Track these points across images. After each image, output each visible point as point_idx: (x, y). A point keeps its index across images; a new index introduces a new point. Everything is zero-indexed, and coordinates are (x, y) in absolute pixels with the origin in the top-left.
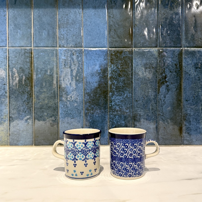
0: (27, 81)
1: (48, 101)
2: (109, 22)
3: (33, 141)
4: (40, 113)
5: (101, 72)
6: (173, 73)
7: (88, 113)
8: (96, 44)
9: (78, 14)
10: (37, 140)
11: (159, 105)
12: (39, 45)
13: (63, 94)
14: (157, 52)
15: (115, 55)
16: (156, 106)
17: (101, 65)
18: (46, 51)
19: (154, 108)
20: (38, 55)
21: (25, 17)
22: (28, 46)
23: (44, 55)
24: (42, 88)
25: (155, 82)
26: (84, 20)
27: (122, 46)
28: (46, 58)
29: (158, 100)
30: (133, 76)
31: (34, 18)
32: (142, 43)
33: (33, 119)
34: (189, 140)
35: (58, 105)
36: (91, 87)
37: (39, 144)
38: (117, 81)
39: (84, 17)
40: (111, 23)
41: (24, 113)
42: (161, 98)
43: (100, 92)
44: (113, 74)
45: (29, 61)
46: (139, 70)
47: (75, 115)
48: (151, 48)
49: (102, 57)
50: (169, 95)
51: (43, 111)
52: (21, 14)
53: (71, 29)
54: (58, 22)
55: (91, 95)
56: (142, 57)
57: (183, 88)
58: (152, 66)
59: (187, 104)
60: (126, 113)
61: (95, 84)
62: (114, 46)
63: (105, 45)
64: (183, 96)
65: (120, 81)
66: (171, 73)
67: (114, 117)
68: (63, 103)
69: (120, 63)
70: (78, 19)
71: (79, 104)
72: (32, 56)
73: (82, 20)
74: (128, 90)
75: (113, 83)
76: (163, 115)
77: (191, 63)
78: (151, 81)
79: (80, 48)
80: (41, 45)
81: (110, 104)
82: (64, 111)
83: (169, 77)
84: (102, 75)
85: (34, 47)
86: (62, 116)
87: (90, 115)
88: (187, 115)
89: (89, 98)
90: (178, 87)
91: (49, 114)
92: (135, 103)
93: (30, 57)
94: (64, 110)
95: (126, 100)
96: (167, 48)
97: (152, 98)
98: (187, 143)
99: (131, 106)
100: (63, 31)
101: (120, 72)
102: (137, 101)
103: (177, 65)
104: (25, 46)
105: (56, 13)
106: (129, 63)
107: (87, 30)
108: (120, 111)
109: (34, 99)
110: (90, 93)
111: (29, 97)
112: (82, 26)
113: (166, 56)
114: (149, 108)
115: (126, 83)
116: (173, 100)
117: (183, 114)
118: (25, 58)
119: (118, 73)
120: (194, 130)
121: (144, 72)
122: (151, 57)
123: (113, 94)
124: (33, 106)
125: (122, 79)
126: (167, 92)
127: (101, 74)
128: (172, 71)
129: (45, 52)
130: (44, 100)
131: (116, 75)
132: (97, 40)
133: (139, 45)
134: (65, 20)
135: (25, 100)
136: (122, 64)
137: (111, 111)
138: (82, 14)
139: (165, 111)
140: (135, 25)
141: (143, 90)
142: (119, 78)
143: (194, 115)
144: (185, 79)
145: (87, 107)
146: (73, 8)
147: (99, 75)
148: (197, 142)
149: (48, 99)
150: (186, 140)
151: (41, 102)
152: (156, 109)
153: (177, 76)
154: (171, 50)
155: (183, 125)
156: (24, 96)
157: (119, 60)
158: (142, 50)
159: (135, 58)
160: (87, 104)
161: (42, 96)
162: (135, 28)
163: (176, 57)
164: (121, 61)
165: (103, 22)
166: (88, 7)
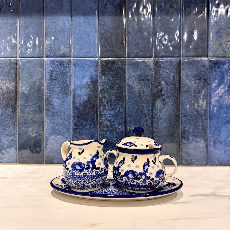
0: (12, 93)
1: (34, 116)
2: (100, 29)
3: (17, 158)
4: (24, 128)
5: (91, 84)
6: (170, 85)
7: (76, 129)
8: (86, 54)
9: (67, 22)
10: (21, 158)
11: (154, 120)
12: (25, 55)
13: (50, 108)
14: (152, 62)
15: (106, 66)
16: (151, 121)
17: (91, 76)
18: (32, 62)
19: (149, 124)
20: (23, 66)
21: (10, 26)
22: (13, 56)
23: (29, 65)
24: (27, 101)
25: (150, 95)
26: (73, 28)
27: (113, 56)
28: (32, 69)
29: (153, 116)
30: (126, 89)
31: (20, 26)
32: (136, 52)
33: (18, 135)
34: (187, 160)
35: (44, 120)
36: (80, 100)
37: (24, 162)
38: (109, 94)
39: (73, 25)
40: (102, 31)
41: (8, 128)
42: (156, 113)
43: (90, 106)
44: (104, 86)
45: (14, 73)
46: (133, 82)
47: (62, 130)
48: (146, 59)
49: (92, 68)
50: (165, 110)
51: (27, 126)
52: (6, 22)
53: (59, 38)
54: (45, 31)
55: (80, 109)
56: (136, 67)
57: (181, 102)
58: (147, 78)
59: (186, 119)
60: (118, 129)
61: (84, 97)
62: (106, 57)
63: (96, 55)
64: (181, 111)
65: (111, 94)
66: (167, 86)
67: (105, 134)
68: (49, 118)
69: (111, 75)
70: (67, 27)
71: (67, 119)
72: (17, 67)
73: (70, 28)
74: (121, 104)
75: (104, 96)
76: (159, 132)
77: (190, 74)
78: (145, 95)
79: (68, 58)
80: (27, 55)
81: (101, 120)
82: (50, 127)
83: (165, 90)
84: (92, 88)
85: (19, 58)
86: (48, 131)
87: (79, 131)
88: (185, 132)
89: (77, 112)
90: (176, 101)
91: (34, 130)
92: (128, 118)
93: (14, 68)
94: (50, 125)
95: (118, 115)
96: (164, 58)
97: (146, 113)
98: (185, 163)
99: (124, 122)
100: (51, 40)
101: (112, 84)
102: (130, 116)
103: (174, 76)
104: (9, 56)
105: (43, 20)
106: (121, 75)
107: (76, 38)
108: (111, 127)
109: (19, 113)
110: (79, 107)
111: (13, 111)
112: (70, 35)
113: (162, 67)
114: (144, 123)
115: (118, 96)
116: (170, 115)
117: (181, 131)
118: (10, 69)
119: (110, 85)
120: (194, 149)
121: (138, 85)
122: (145, 68)
123: (104, 108)
124: (18, 120)
125: (114, 92)
126: (163, 107)
127: (91, 86)
128: (168, 83)
129: (30, 63)
130: (28, 114)
131: (108, 88)
132: (86, 49)
133: (133, 54)
134: (53, 29)
135: (9, 114)
136: (114, 76)
137: (101, 127)
138: (71, 22)
139: (161, 127)
140: (128, 33)
141: (137, 104)
142: (111, 91)
143: (193, 132)
144: (183, 92)
145: (76, 123)
146: (62, 15)
147: (88, 87)
148: (197, 162)
149: (33, 113)
150: (185, 160)
151: (25, 116)
152: (151, 125)
153: (175, 89)
154: (168, 60)
155: (181, 143)
156: (8, 110)
157: (110, 71)
158: (136, 61)
159: (128, 69)
160: (75, 119)
161: (27, 110)
162: (128, 37)
163: (174, 67)
164: (113, 73)
165: (93, 29)
166: (78, 14)
